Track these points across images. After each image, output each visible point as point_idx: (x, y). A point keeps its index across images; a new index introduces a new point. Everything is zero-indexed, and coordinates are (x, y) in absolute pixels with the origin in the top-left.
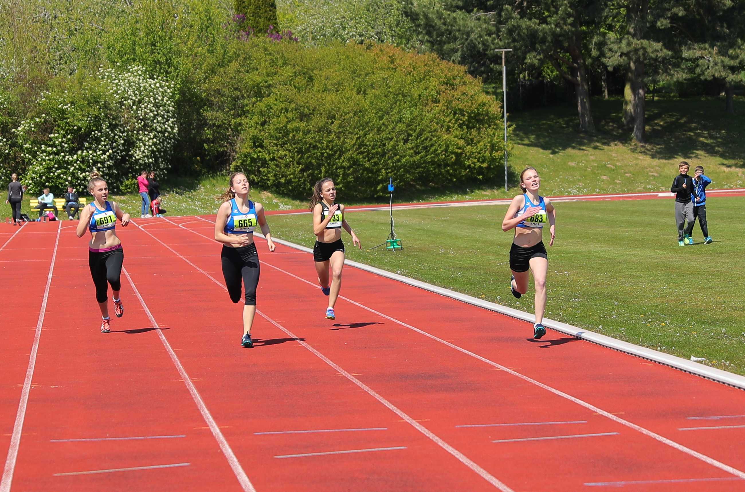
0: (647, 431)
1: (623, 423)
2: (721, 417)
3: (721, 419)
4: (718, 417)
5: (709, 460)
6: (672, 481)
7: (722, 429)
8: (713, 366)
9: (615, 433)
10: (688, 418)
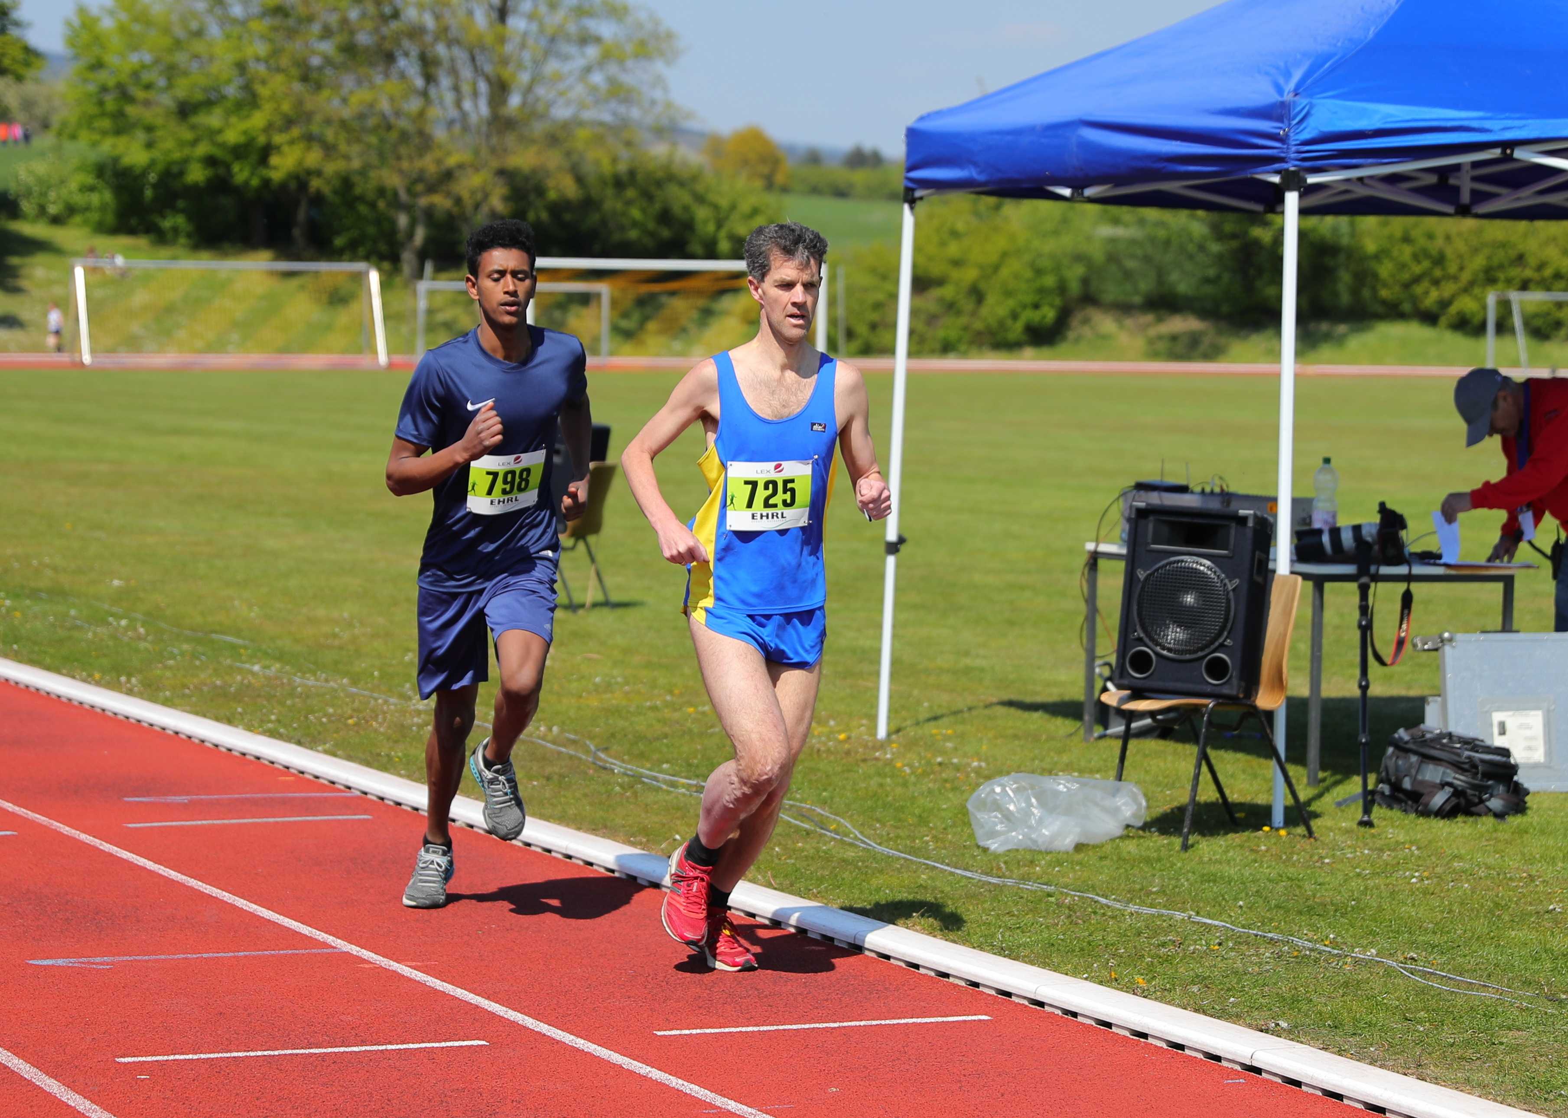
0: (67, 828)
1: (10, 810)
2: (189, 797)
3: (190, 801)
4: (183, 799)
5: (241, 903)
6: (205, 955)
7: (209, 825)
8: (98, 684)
9: (8, 833)
10: (126, 799)
